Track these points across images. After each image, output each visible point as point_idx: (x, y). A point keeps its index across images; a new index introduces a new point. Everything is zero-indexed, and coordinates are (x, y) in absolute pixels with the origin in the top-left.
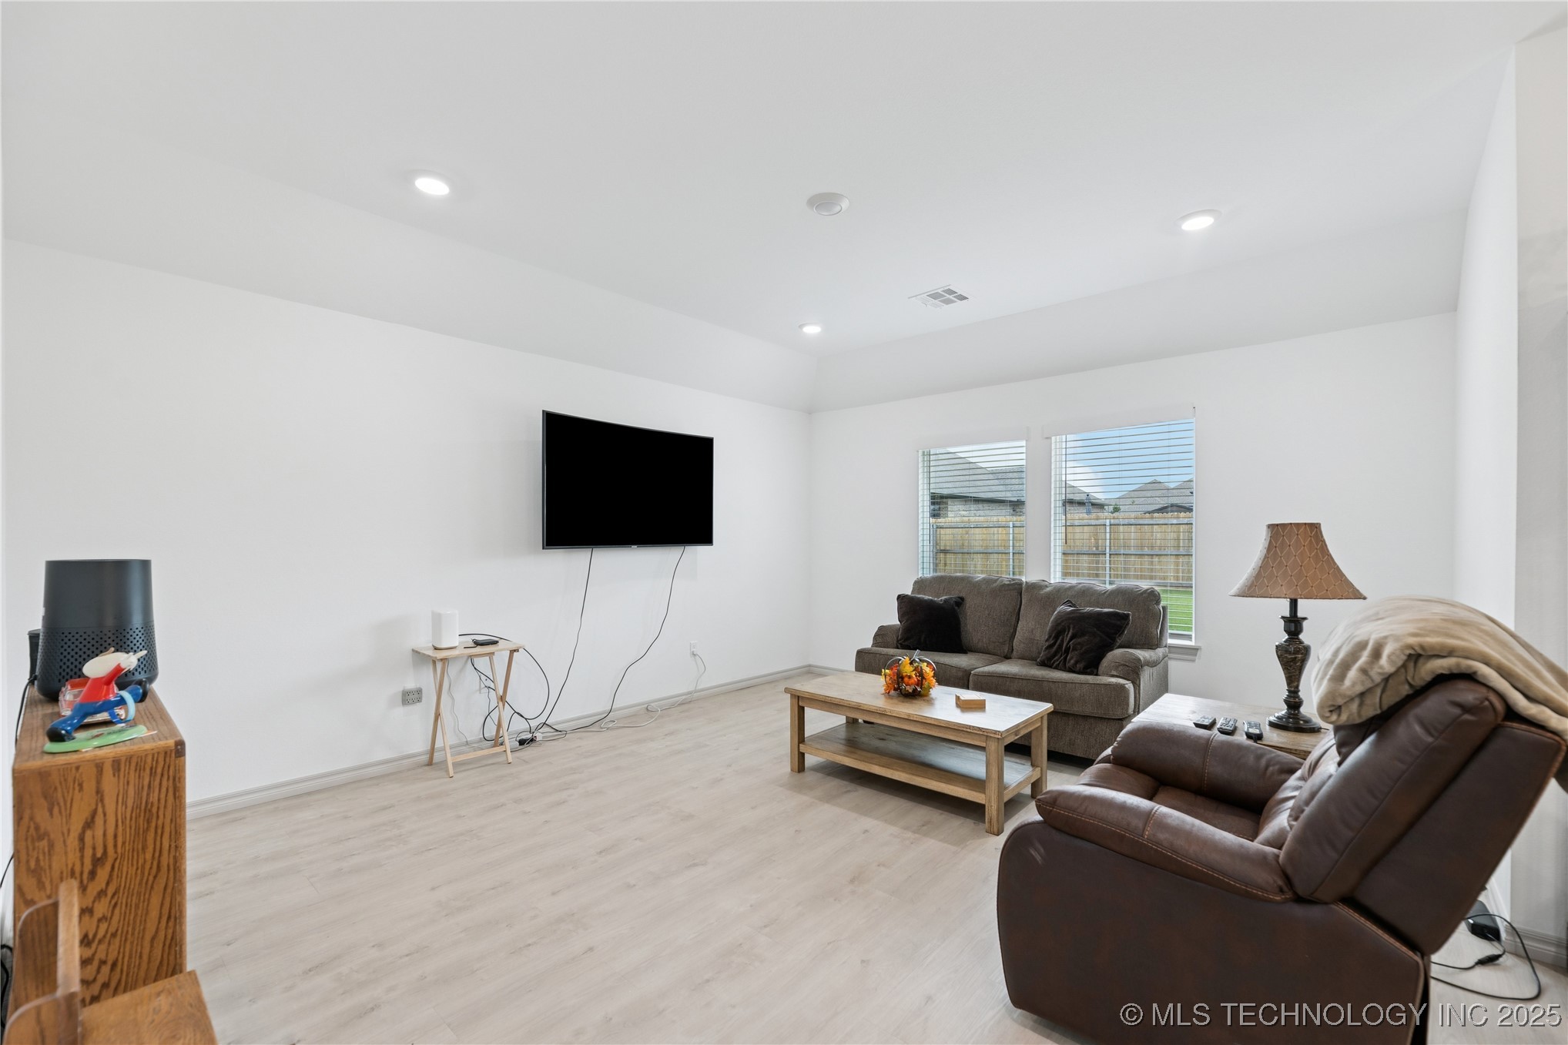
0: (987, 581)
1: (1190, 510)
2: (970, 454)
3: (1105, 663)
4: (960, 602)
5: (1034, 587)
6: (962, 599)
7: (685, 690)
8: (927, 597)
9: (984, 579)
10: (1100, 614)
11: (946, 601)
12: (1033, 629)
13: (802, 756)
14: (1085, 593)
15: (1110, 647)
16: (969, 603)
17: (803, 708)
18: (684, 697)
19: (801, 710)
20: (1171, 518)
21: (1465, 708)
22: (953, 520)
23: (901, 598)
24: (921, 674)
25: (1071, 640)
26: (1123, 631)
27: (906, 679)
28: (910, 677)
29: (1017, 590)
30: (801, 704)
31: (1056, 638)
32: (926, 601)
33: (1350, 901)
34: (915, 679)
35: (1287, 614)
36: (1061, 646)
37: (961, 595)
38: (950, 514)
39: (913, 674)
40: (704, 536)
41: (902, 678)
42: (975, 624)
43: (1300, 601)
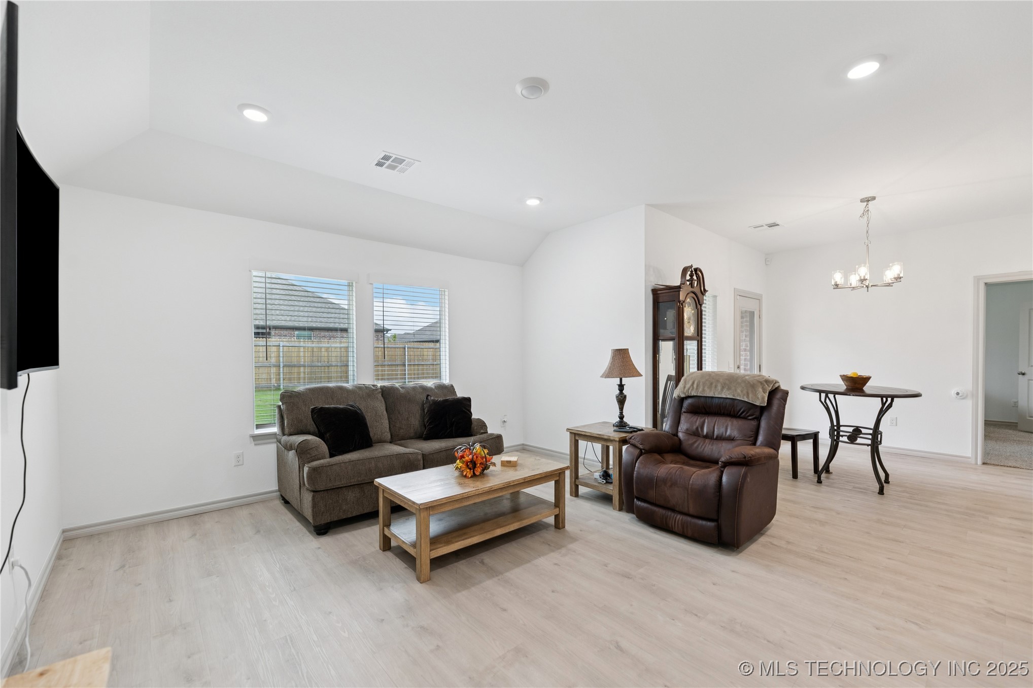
1: (437, 341)
2: (309, 284)
14: (426, 390)
20: (431, 345)
35: (619, 383)
43: (623, 378)
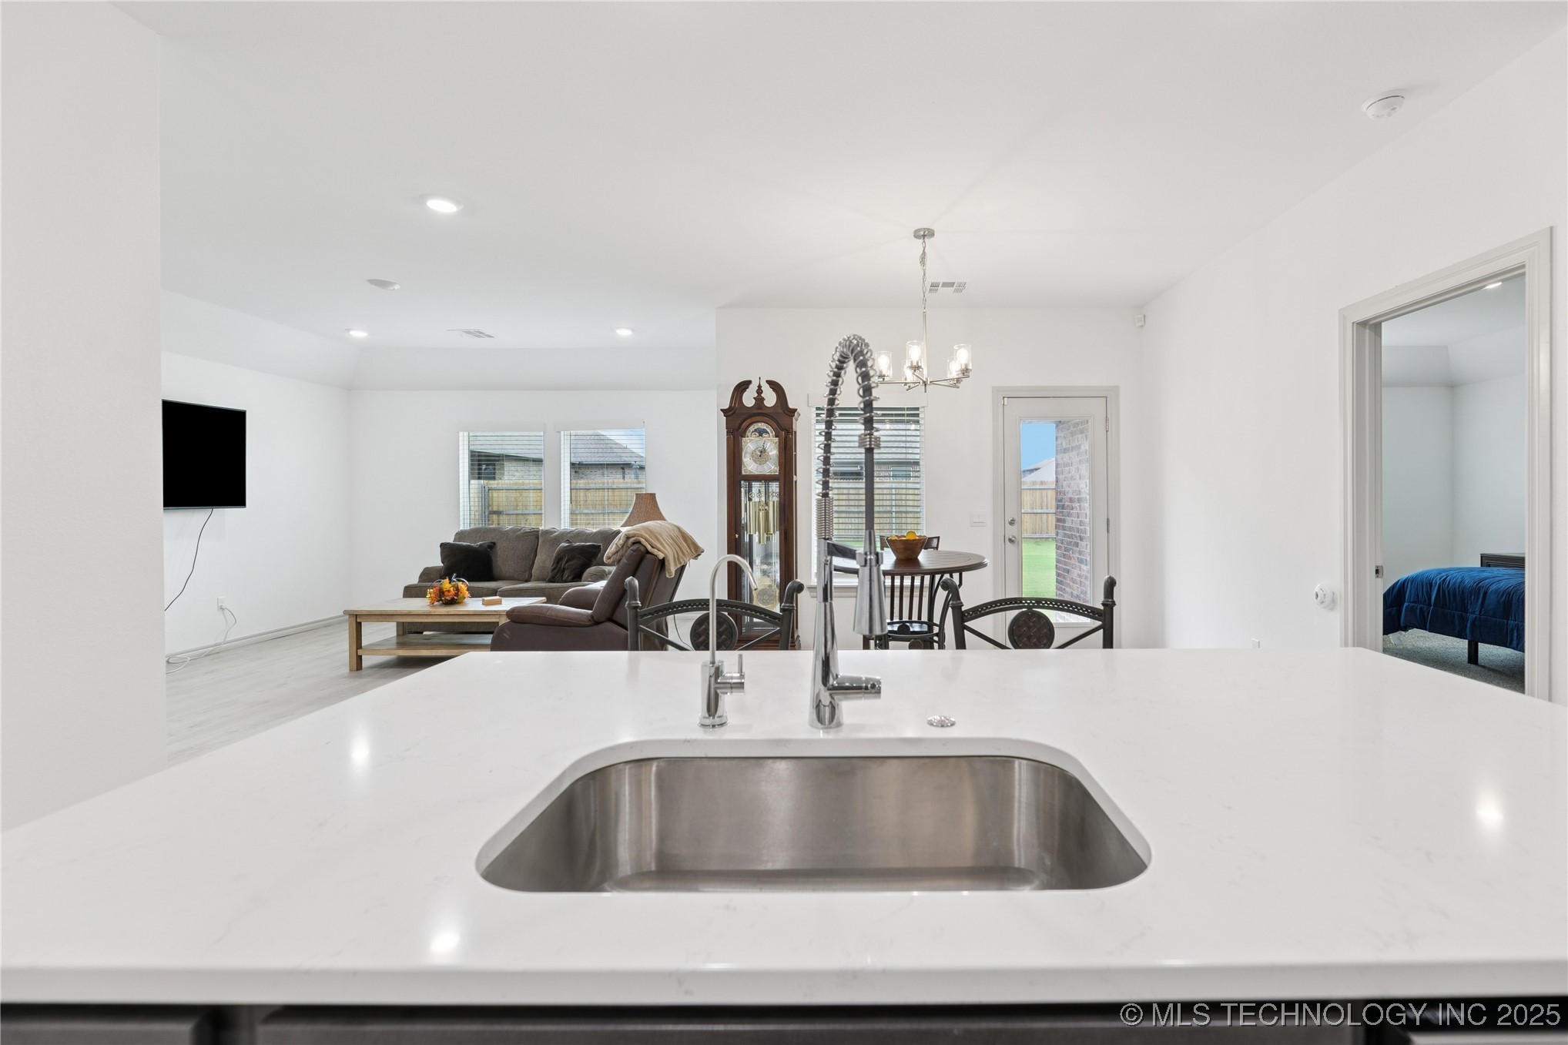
0: (514, 531)
3: (585, 575)
4: (492, 546)
5: (547, 533)
6: (494, 544)
7: (212, 642)
8: (465, 544)
9: (511, 529)
10: (583, 546)
11: (480, 545)
12: (544, 560)
13: (359, 658)
14: (580, 535)
15: (589, 565)
16: (499, 546)
17: (360, 623)
18: (211, 649)
19: (359, 625)
21: (634, 551)
22: (508, 482)
23: (443, 546)
24: (457, 589)
25: (566, 563)
26: (597, 556)
27: (446, 593)
28: (449, 591)
29: (535, 535)
30: (358, 621)
31: (558, 563)
32: (464, 546)
33: (611, 620)
34: (453, 592)
36: (560, 567)
37: (493, 541)
38: (506, 477)
39: (452, 589)
40: (237, 498)
41: (443, 593)
42: (503, 561)
